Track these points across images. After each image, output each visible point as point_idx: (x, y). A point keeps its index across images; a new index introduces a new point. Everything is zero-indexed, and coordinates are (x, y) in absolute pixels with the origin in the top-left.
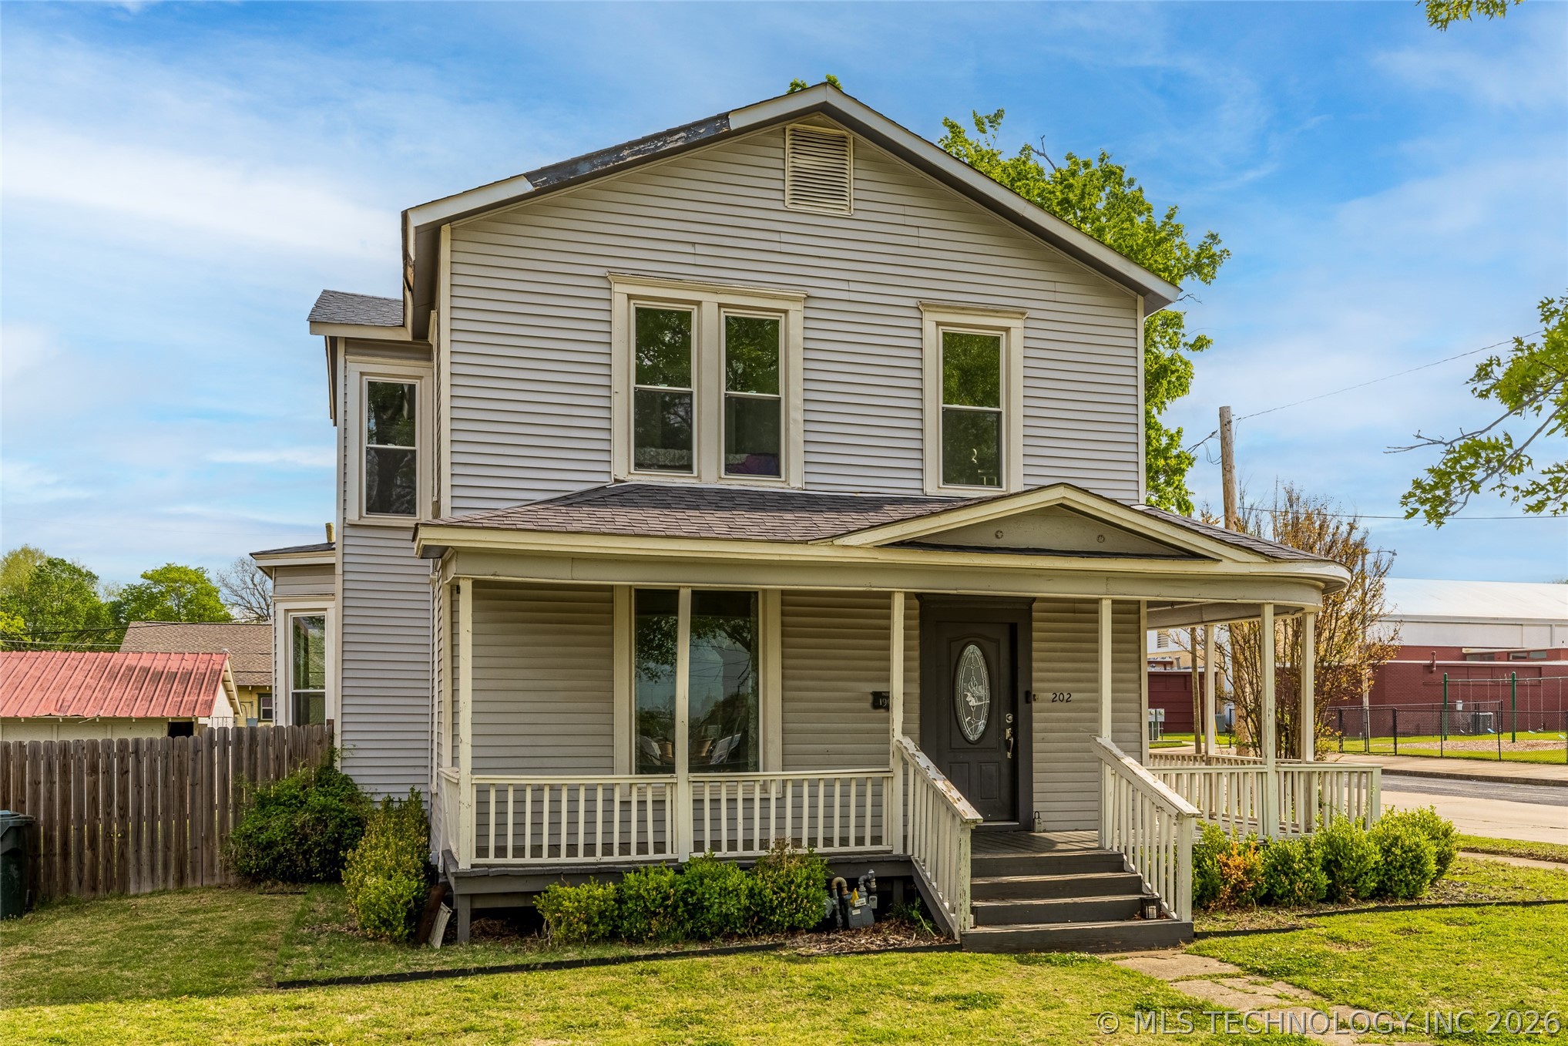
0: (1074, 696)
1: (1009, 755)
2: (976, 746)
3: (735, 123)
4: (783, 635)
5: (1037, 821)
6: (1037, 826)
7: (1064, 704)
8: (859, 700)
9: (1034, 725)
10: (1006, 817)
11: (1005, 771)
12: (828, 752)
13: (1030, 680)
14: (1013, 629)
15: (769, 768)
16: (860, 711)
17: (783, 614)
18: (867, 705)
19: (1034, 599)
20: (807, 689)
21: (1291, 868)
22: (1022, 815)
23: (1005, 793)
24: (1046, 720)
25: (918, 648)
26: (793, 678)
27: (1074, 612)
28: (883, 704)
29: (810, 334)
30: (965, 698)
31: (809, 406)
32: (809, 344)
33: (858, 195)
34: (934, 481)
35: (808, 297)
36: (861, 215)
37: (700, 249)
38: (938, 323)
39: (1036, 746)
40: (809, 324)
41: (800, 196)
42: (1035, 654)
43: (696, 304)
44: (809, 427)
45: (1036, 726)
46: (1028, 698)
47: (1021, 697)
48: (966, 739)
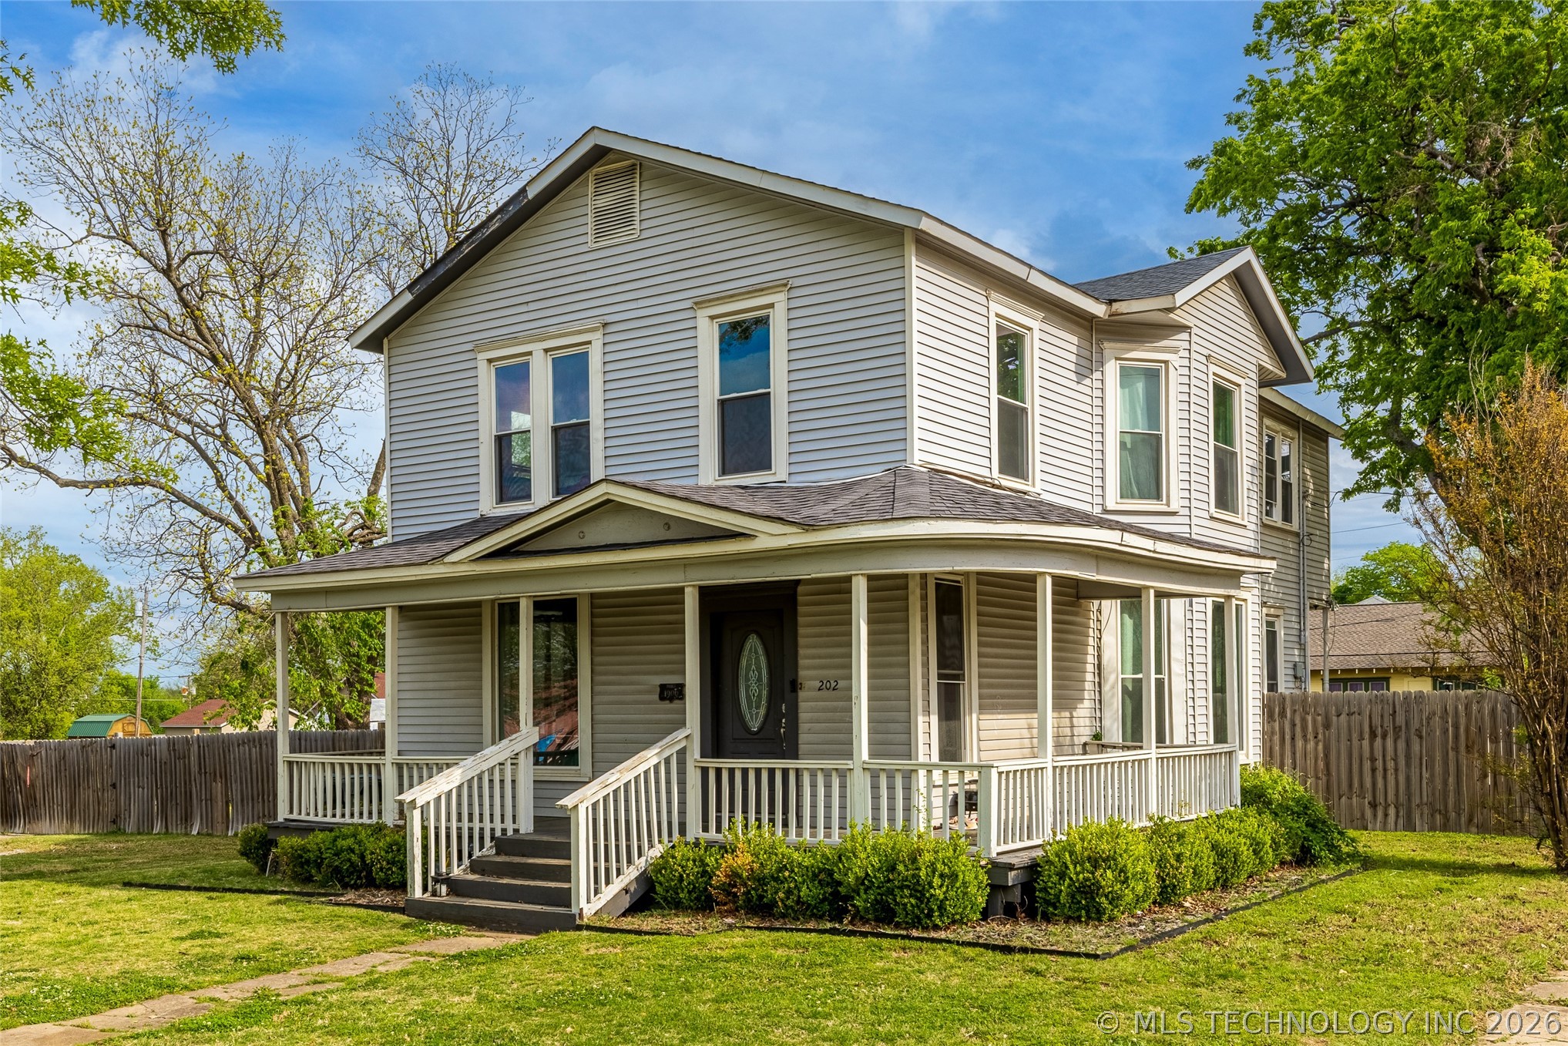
0: (841, 684)
1: (784, 746)
2: (756, 737)
3: (531, 193)
7: (831, 693)
8: (649, 692)
9: (800, 715)
12: (626, 742)
13: (796, 668)
14: (780, 615)
16: (650, 703)
17: (593, 616)
18: (657, 697)
19: (798, 582)
20: (611, 683)
24: (813, 710)
26: (600, 674)
27: (840, 593)
28: (676, 695)
29: (609, 358)
30: (747, 687)
31: (610, 424)
32: (609, 367)
33: (645, 215)
34: (708, 473)
35: (605, 325)
36: (645, 235)
37: (532, 306)
38: (712, 318)
39: (803, 737)
40: (609, 348)
41: (599, 234)
42: (801, 641)
43: (530, 353)
44: (610, 443)
45: (803, 716)
46: (795, 686)
47: (787, 687)
48: (747, 729)
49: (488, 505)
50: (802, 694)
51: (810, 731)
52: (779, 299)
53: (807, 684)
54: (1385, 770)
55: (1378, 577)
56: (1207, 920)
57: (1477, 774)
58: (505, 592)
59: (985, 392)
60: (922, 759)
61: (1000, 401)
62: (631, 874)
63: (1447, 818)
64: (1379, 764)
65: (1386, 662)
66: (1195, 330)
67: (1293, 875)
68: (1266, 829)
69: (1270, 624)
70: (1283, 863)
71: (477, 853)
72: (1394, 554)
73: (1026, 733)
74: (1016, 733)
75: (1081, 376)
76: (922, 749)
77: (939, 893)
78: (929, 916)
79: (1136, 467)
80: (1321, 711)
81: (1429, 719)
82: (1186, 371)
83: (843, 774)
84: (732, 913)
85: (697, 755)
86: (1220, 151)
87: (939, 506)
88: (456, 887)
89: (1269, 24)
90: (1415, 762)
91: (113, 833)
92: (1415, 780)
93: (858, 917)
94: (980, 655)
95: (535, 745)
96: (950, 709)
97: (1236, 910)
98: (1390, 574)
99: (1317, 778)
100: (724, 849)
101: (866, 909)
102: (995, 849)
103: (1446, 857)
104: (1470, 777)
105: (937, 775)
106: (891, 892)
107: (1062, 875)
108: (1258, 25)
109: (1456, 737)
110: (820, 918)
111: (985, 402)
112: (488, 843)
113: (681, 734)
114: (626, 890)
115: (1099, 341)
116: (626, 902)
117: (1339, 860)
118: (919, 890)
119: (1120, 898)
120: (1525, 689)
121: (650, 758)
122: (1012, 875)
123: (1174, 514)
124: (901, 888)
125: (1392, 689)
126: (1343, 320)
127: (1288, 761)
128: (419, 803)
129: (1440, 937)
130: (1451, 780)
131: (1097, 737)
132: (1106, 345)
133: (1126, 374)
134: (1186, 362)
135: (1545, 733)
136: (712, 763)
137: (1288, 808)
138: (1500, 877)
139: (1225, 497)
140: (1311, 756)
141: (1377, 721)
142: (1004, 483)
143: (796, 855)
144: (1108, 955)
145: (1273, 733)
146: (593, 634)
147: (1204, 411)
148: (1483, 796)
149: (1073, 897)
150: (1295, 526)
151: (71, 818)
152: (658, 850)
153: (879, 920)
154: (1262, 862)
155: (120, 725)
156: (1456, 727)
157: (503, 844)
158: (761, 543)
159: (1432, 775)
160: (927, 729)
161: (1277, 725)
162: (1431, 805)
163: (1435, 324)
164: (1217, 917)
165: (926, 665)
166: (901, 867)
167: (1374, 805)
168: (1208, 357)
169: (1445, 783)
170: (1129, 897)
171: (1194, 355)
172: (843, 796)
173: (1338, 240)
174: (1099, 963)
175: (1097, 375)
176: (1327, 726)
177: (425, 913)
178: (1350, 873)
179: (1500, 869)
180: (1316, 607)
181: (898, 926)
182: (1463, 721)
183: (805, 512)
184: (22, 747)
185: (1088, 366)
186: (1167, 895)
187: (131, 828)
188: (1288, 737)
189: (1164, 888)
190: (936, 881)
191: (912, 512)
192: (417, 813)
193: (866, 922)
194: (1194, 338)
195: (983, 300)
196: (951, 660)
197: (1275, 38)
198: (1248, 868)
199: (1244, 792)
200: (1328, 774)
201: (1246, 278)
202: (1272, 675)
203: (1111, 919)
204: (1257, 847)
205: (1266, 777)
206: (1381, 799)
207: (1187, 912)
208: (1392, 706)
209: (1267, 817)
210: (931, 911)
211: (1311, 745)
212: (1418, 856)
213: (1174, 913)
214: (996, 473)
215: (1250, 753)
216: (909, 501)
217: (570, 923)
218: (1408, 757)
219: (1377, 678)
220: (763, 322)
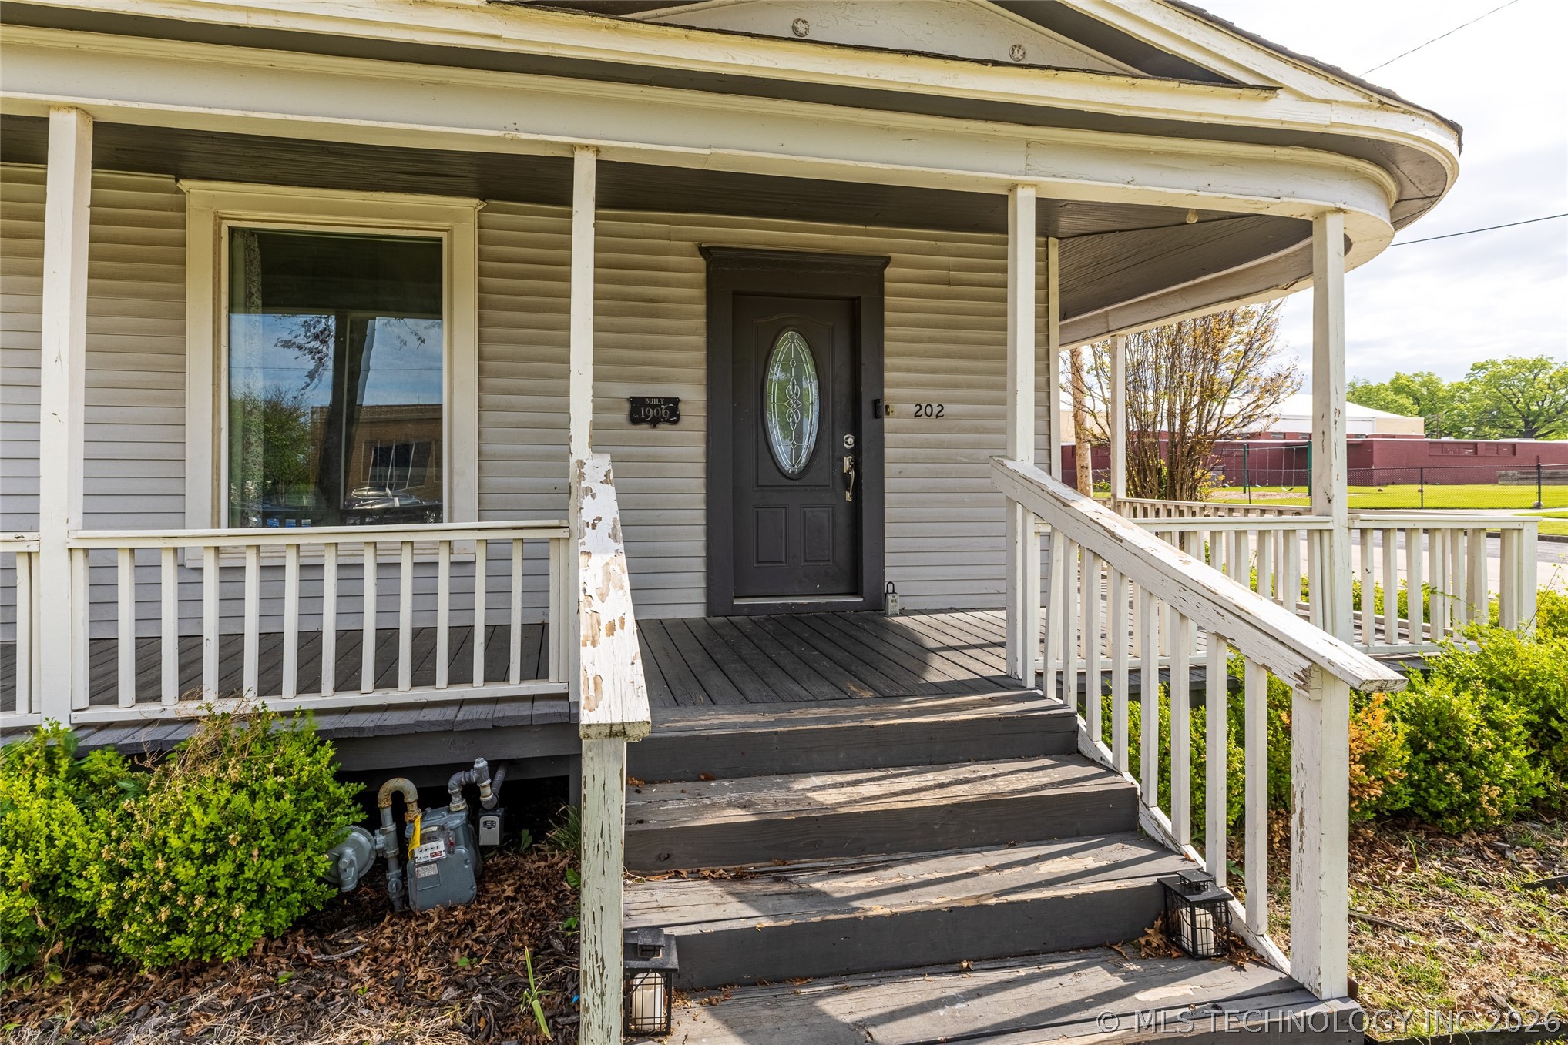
0: (949, 409)
1: (848, 496)
2: (797, 483)
4: (482, 305)
5: (890, 597)
6: (892, 607)
7: (933, 420)
8: (607, 410)
9: (886, 451)
10: (843, 588)
11: (843, 519)
13: (880, 383)
14: (853, 307)
15: (456, 515)
16: (610, 426)
17: (481, 272)
18: (622, 418)
20: (521, 392)
21: (1458, 747)
22: (866, 587)
23: (842, 554)
24: (905, 445)
25: (704, 331)
26: (498, 374)
27: (949, 284)
28: (647, 416)
30: (781, 409)
39: (890, 483)
42: (889, 345)
45: (889, 453)
46: (878, 409)
47: (867, 410)
48: (780, 471)
50: (888, 421)
51: (900, 474)
53: (895, 407)
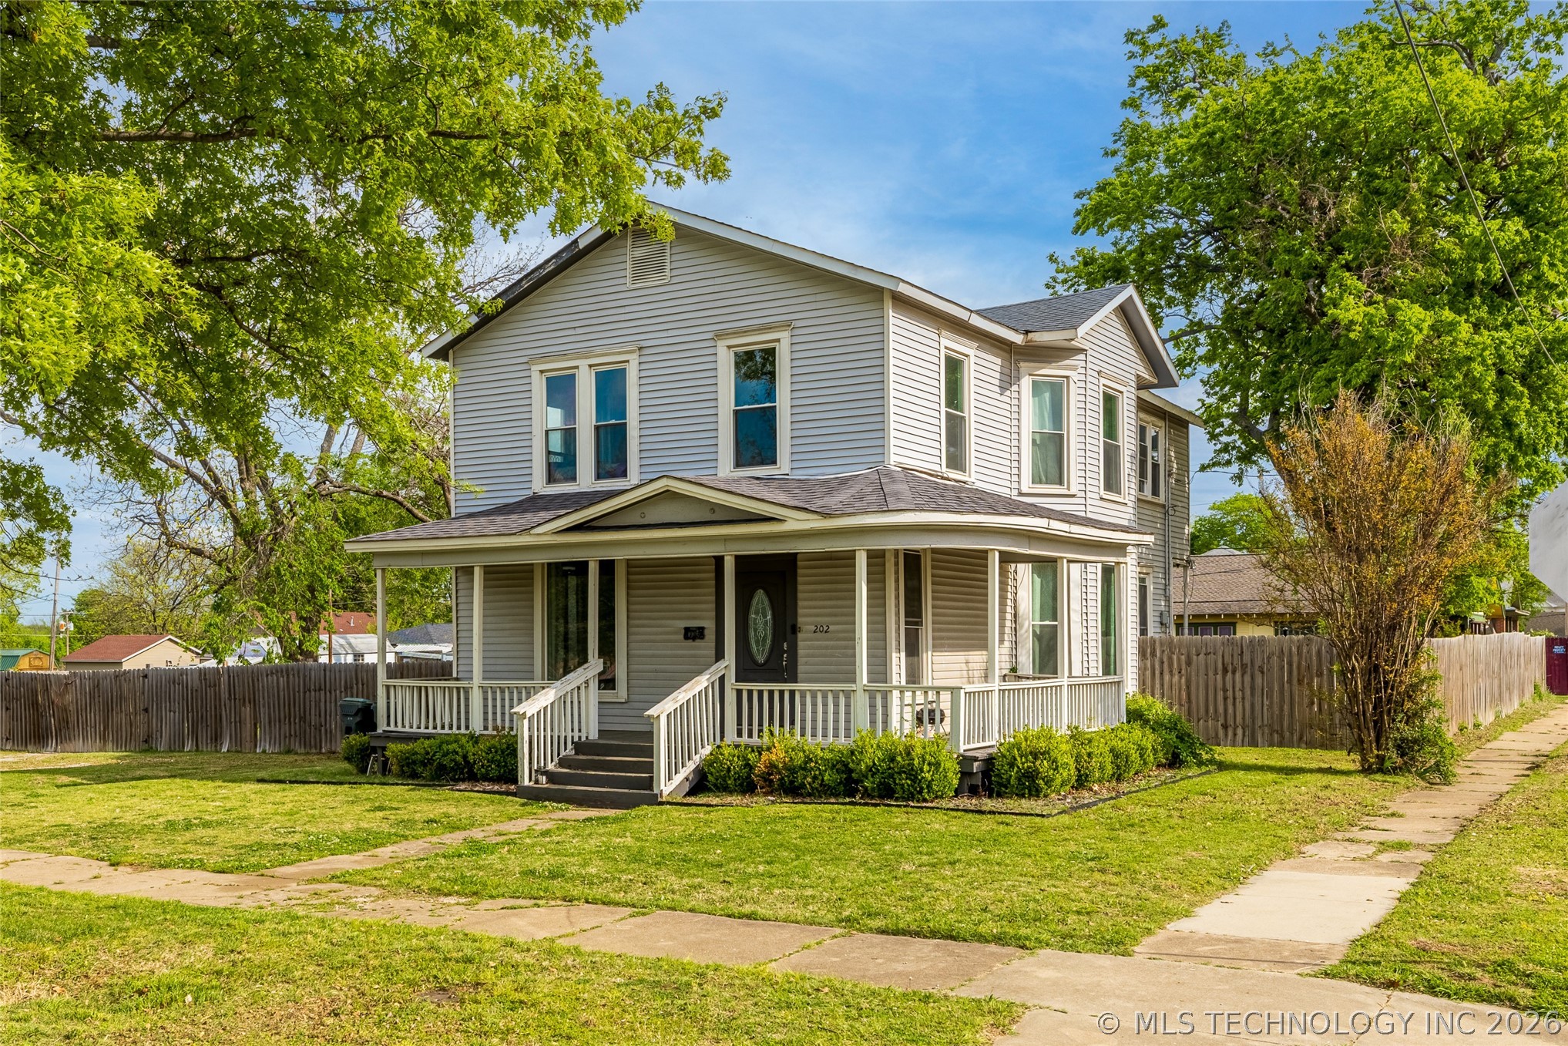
0: (832, 628)
1: (785, 675)
2: (762, 668)
3: (582, 244)
7: (824, 634)
8: (675, 633)
9: (799, 651)
12: (656, 671)
13: (796, 615)
14: (784, 576)
16: (676, 641)
18: (682, 637)
20: (643, 626)
24: (809, 648)
26: (635, 619)
28: (691, 636)
29: (643, 374)
30: (755, 630)
31: (644, 425)
32: (643, 381)
33: (675, 265)
34: (725, 467)
35: (640, 349)
36: (674, 280)
37: (579, 331)
38: (729, 347)
39: (801, 668)
40: (643, 367)
41: (635, 278)
42: (800, 595)
43: (577, 367)
44: (643, 440)
45: (801, 652)
46: (795, 629)
47: (789, 629)
48: (755, 662)
49: (539, 484)
50: (800, 636)
51: (806, 663)
52: (784, 336)
53: (804, 628)
54: (1234, 699)
55: (1224, 526)
56: (1111, 798)
57: (1306, 701)
58: (578, 556)
59: (936, 407)
60: (895, 683)
61: (947, 413)
62: (691, 766)
63: (1282, 737)
64: (1230, 694)
65: (1235, 609)
66: (1090, 352)
67: (1168, 774)
68: (1149, 740)
69: (1142, 580)
70: (1158, 766)
71: (563, 753)
72: (1239, 504)
73: (964, 666)
74: (957, 666)
75: (1003, 389)
76: (895, 677)
77: (928, 776)
78: (920, 792)
79: (1045, 461)
80: (1184, 651)
81: (1269, 658)
82: (1082, 384)
83: (848, 695)
84: (771, 793)
85: (733, 680)
86: (1101, 188)
87: (919, 501)
88: (552, 777)
89: (1142, 82)
90: (1258, 692)
91: (145, 751)
92: (1258, 708)
93: (867, 794)
94: (933, 607)
95: (600, 674)
96: (913, 649)
97: (1130, 792)
98: (1235, 522)
99: (1181, 705)
100: (759, 750)
101: (873, 789)
102: (963, 747)
103: (1280, 764)
104: (1300, 704)
105: (908, 695)
106: (891, 776)
107: (1012, 765)
108: (1132, 84)
109: (1290, 672)
110: (836, 796)
111: (936, 414)
112: (570, 746)
113: (722, 664)
114: (687, 779)
115: (1017, 361)
116: (687, 788)
117: (1200, 763)
118: (913, 774)
119: (1053, 780)
120: (1339, 636)
121: (701, 682)
122: (976, 764)
123: (1073, 496)
124: (900, 773)
125: (1238, 635)
126: (1200, 323)
127: (1158, 691)
128: (528, 715)
129: (1274, 808)
130: (1286, 707)
131: (1014, 670)
132: (1022, 364)
133: (1036, 387)
134: (1083, 377)
135: (1354, 667)
136: (745, 686)
137: (1162, 725)
138: (1319, 776)
139: (1111, 482)
140: (1176, 688)
141: (1228, 659)
142: (951, 476)
143: (819, 752)
144: (1049, 815)
145: (1145, 669)
146: (628, 588)
147: (1096, 415)
148: (1311, 719)
149: (1019, 780)
150: (1161, 499)
151: (104, 739)
152: (708, 750)
153: (881, 797)
154: (1145, 763)
155: (27, 660)
156: (1290, 664)
157: (579, 747)
158: (789, 526)
159: (1271, 703)
160: (898, 662)
161: (1148, 663)
162: (1270, 726)
163: (1276, 335)
164: (1117, 797)
165: (898, 614)
166: (899, 759)
167: (1225, 727)
168: (1099, 372)
169: (1281, 709)
170: (1058, 781)
171: (1089, 372)
172: (848, 713)
173: (1198, 258)
174: (1045, 820)
175: (1015, 388)
176: (1189, 663)
177: (534, 796)
178: (1209, 772)
179: (1320, 770)
180: (1178, 565)
181: (897, 799)
182: (1295, 659)
183: (821, 503)
184: (57, 677)
185: (1008, 381)
186: (1082, 781)
187: (162, 746)
188: (1157, 673)
189: (1080, 776)
190: (926, 768)
191: (902, 506)
192: (526, 722)
193: (873, 798)
194: (1089, 358)
195: (936, 337)
196: (913, 611)
197: (1147, 95)
198: (1136, 766)
199: (1129, 712)
200: (1189, 701)
201: (1129, 309)
202: (1143, 621)
203: (1046, 796)
204: (1142, 750)
205: (1142, 703)
206: (1231, 722)
207: (1096, 793)
208: (1240, 646)
209: (1148, 731)
210: (922, 789)
211: (1176, 678)
212: (1260, 762)
213: (1086, 794)
214: (944, 469)
215: (1131, 686)
216: (897, 496)
217: (654, 801)
218: (1253, 688)
219: (1224, 623)
220: (770, 354)
